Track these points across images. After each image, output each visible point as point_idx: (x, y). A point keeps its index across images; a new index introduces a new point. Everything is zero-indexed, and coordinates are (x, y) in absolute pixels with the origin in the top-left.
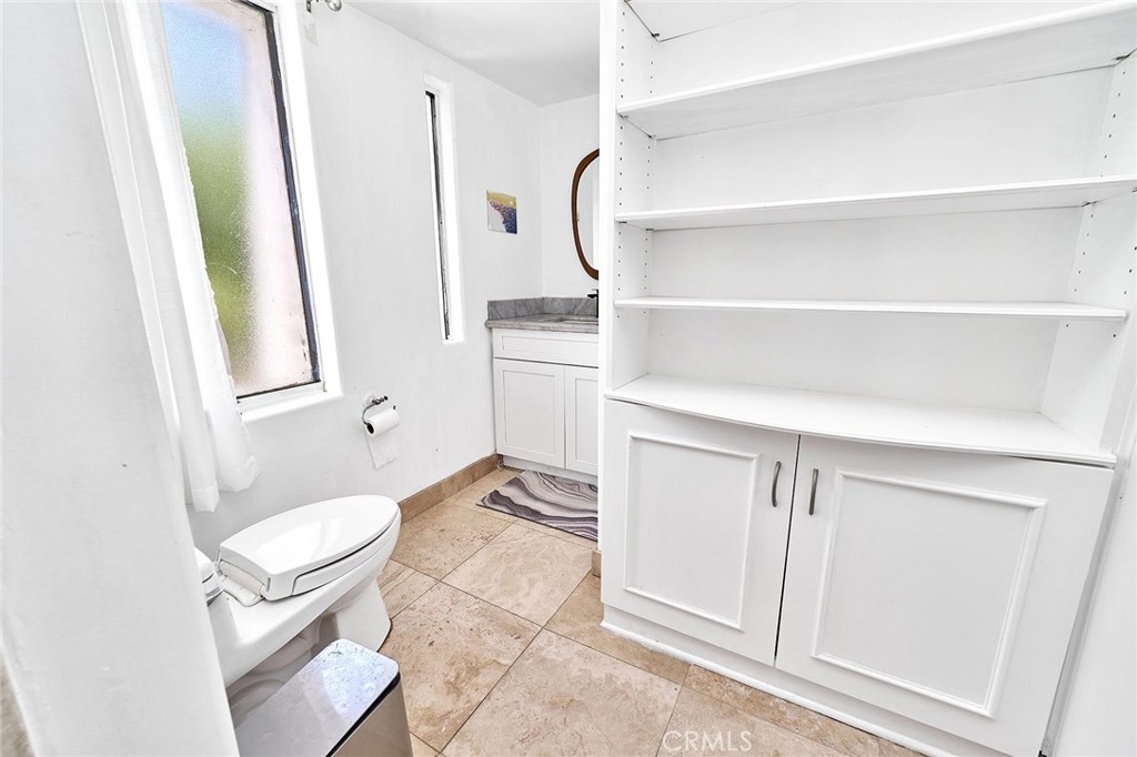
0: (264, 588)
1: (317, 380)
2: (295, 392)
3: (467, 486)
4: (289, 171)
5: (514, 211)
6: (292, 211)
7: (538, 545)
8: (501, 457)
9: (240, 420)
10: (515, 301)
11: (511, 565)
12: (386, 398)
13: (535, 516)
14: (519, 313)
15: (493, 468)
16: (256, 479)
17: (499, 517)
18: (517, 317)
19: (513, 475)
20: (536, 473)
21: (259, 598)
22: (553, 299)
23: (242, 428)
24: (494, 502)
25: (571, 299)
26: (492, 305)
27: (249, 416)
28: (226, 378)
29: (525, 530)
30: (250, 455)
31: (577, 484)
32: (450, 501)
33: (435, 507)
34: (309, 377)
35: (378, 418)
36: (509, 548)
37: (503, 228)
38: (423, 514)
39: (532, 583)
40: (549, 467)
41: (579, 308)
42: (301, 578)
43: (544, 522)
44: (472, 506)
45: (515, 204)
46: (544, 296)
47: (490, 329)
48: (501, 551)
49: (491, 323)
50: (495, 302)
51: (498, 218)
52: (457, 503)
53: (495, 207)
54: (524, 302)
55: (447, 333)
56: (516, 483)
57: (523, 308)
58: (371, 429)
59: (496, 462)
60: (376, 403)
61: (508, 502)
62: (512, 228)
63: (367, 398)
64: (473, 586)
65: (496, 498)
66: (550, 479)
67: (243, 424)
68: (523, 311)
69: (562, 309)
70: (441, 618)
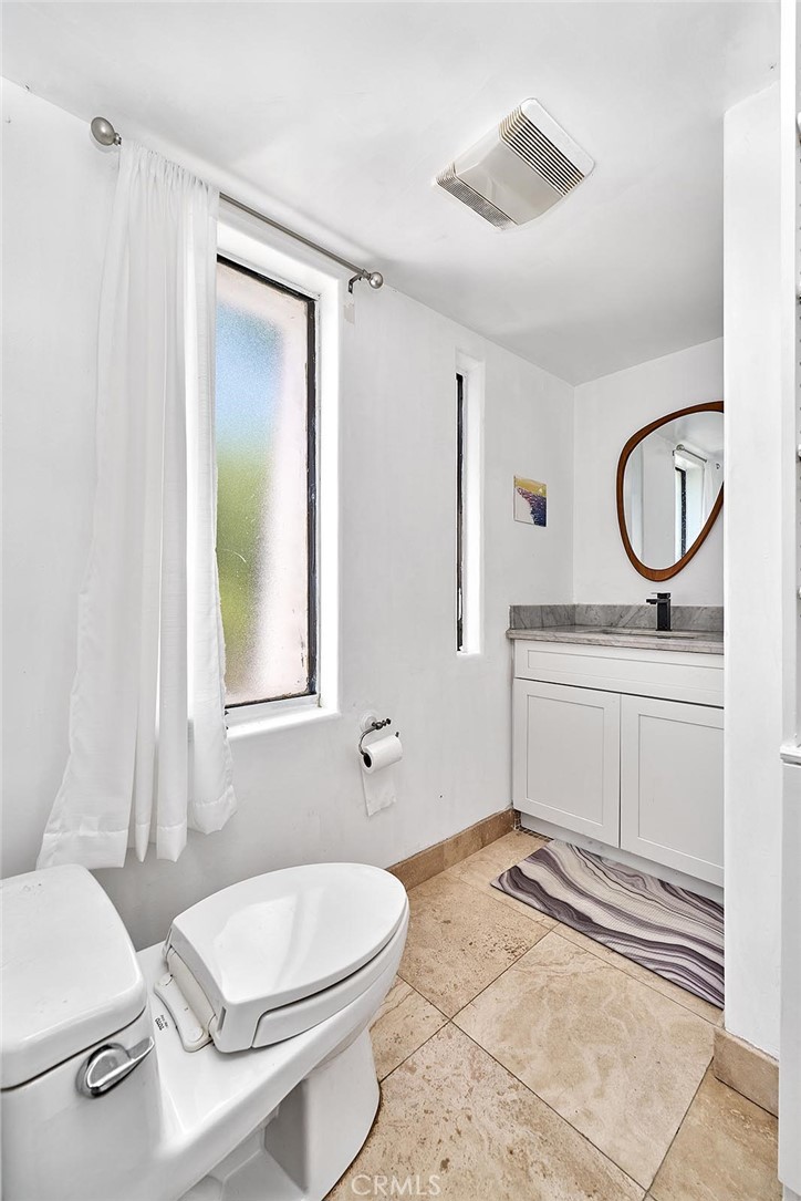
0: (215, 1023)
1: (312, 692)
2: (287, 705)
3: (475, 851)
4: (311, 453)
5: (544, 500)
6: (309, 496)
7: (599, 983)
8: (518, 813)
9: (225, 736)
10: (541, 606)
11: (560, 1015)
12: (389, 721)
13: (583, 922)
14: (546, 622)
15: (508, 830)
16: (231, 817)
17: (527, 914)
18: (543, 627)
19: (538, 845)
20: (570, 846)
21: (206, 1037)
22: (589, 607)
23: (226, 748)
24: (517, 886)
25: (615, 607)
26: (515, 610)
27: (236, 732)
28: (217, 681)
29: (573, 949)
30: (229, 783)
31: (637, 875)
32: (454, 872)
33: (434, 879)
34: (304, 687)
35: (379, 748)
36: (551, 978)
37: (531, 519)
38: (419, 888)
39: (605, 1068)
40: (591, 841)
41: (627, 618)
42: (268, 1017)
43: (600, 939)
44: (485, 888)
45: (545, 492)
46: (576, 603)
47: (512, 640)
48: (541, 981)
49: (514, 634)
50: (518, 607)
51: (525, 508)
52: (465, 877)
53: (523, 494)
54: (552, 610)
55: (460, 643)
56: (541, 857)
57: (551, 617)
58: (368, 761)
59: (511, 822)
60: (377, 726)
61: (535, 889)
62: (541, 520)
63: (366, 719)
64: (503, 1045)
65: (516, 877)
66: (593, 857)
67: (226, 743)
68: (550, 620)
69: (602, 619)
70: (458, 1104)
